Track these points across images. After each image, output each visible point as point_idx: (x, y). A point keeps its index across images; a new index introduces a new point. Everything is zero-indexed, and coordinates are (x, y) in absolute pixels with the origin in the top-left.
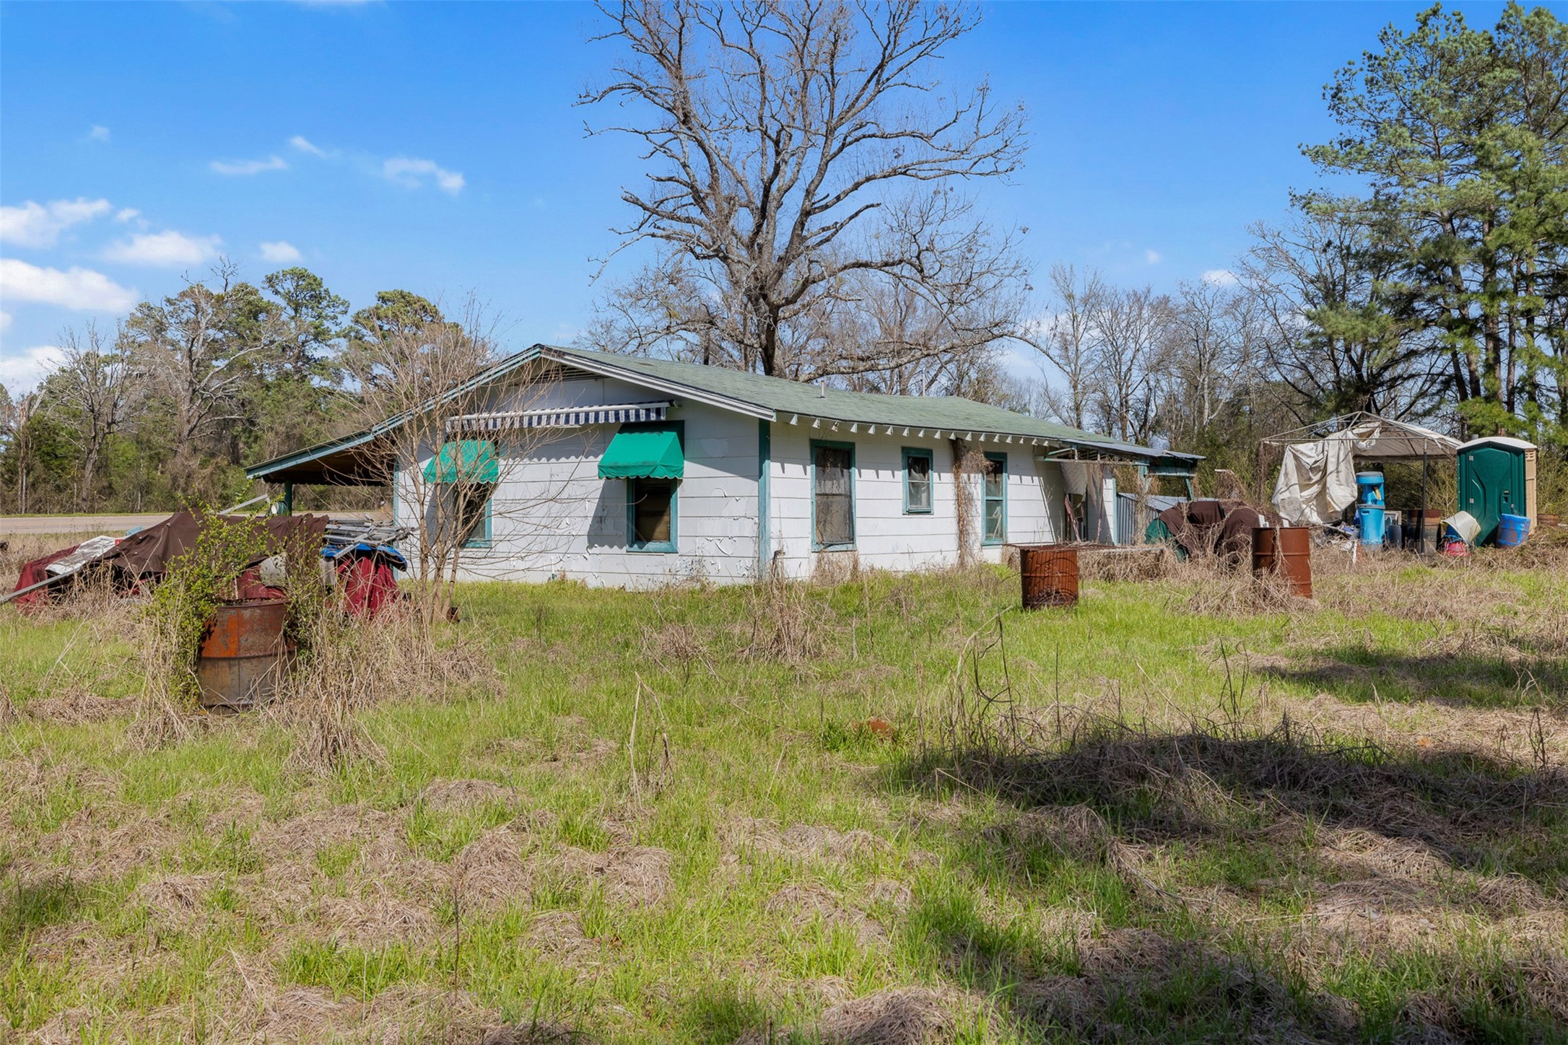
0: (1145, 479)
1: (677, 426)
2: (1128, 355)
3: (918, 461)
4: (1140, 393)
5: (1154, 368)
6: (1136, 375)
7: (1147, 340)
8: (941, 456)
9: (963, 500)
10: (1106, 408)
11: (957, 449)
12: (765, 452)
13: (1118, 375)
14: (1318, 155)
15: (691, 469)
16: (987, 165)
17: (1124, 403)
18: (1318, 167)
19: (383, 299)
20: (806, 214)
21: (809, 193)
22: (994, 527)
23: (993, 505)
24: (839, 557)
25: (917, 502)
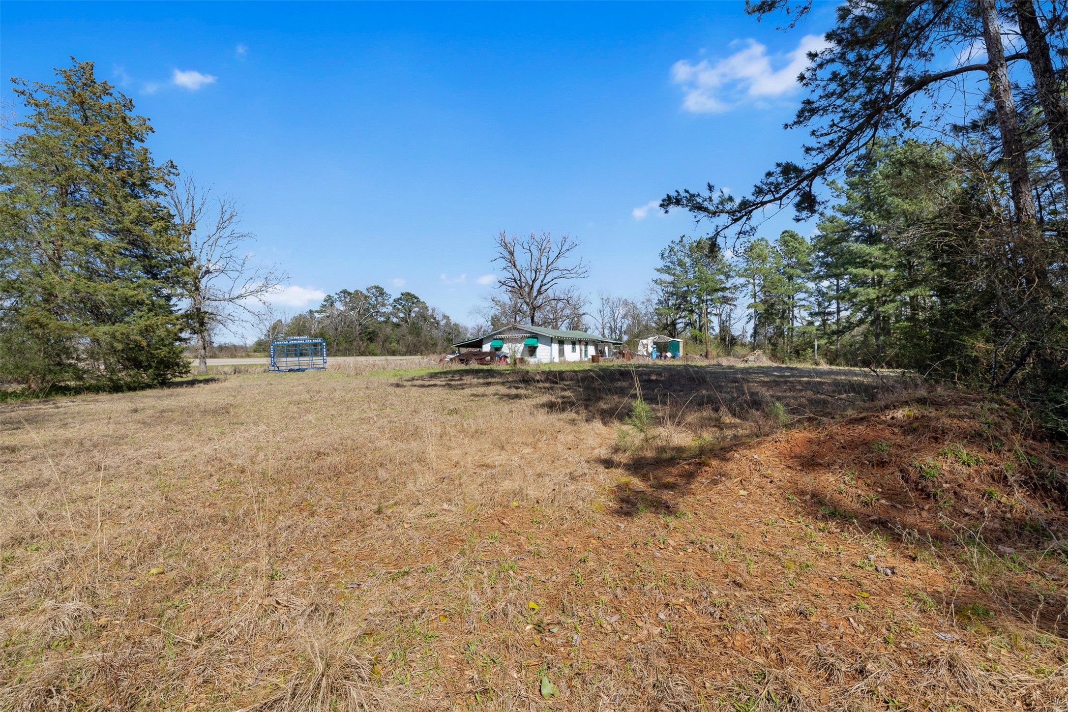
0: (612, 347)
1: (537, 338)
2: (616, 315)
3: (574, 343)
4: (620, 324)
5: (623, 318)
6: (619, 320)
7: (622, 311)
8: (577, 343)
9: (581, 350)
10: (611, 328)
11: (580, 342)
12: (552, 342)
13: (614, 320)
14: (658, 270)
15: (539, 345)
16: (582, 276)
17: (616, 327)
18: (659, 273)
19: (402, 294)
20: (541, 286)
21: (542, 282)
22: (586, 355)
23: (586, 351)
24: (562, 359)
25: (574, 350)
